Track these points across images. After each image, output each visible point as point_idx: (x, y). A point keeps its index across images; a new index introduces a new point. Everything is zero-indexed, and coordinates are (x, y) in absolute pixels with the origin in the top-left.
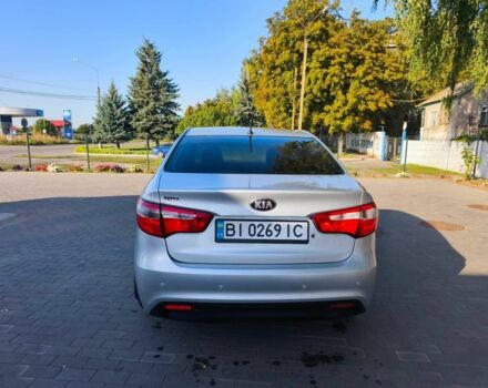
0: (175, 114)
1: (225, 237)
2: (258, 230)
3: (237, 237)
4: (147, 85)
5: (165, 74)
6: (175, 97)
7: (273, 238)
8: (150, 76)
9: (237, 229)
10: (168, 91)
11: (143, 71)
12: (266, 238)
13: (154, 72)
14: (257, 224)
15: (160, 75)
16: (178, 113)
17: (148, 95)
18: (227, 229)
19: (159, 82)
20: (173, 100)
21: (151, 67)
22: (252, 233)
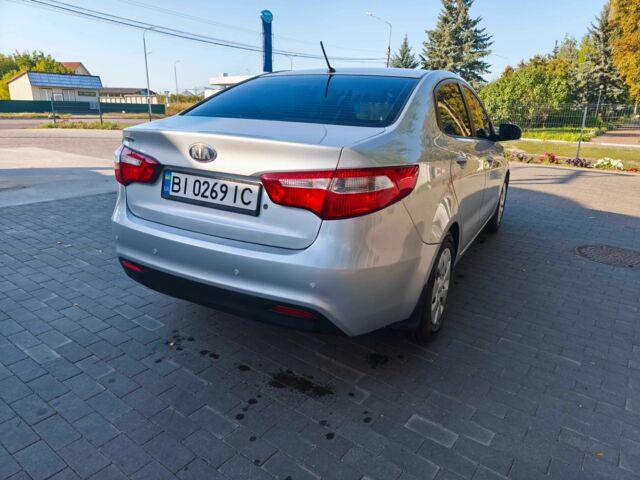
0: (480, 78)
1: (172, 193)
2: (203, 188)
3: (181, 194)
4: (448, 39)
5: (475, 23)
6: (482, 55)
7: (217, 201)
8: (454, 27)
9: (182, 184)
10: (475, 46)
11: (446, 20)
12: (210, 200)
13: (460, 20)
14: (202, 180)
15: (468, 24)
16: (485, 76)
17: (447, 53)
18: (174, 183)
19: (464, 34)
20: (480, 60)
21: (458, 14)
22: (197, 192)
